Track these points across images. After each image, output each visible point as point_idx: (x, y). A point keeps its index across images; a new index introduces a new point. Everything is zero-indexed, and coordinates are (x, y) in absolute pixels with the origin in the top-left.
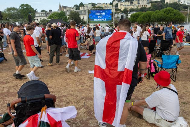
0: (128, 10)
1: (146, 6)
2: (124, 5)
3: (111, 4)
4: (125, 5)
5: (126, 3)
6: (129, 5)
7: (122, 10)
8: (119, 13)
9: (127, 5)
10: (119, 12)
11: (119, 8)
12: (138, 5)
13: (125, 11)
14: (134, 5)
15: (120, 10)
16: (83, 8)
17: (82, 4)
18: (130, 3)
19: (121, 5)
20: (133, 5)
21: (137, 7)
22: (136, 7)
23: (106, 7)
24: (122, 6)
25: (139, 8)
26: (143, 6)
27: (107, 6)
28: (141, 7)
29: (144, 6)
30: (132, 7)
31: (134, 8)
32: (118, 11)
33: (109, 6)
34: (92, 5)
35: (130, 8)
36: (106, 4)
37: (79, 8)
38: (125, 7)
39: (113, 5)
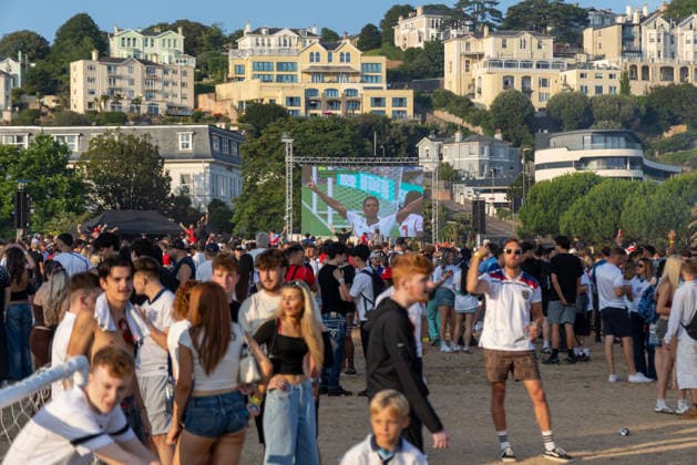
0: (537, 103)
2: (495, 63)
3: (373, 39)
4: (510, 64)
5: (513, 42)
6: (542, 65)
7: (486, 99)
8: (453, 127)
9: (526, 65)
10: (458, 121)
11: (452, 82)
12: (627, 62)
14: (588, 65)
15: (464, 105)
16: (101, 70)
17: (86, 36)
18: (549, 43)
20: (581, 58)
21: (616, 83)
22: (609, 86)
24: (478, 69)
25: (638, 88)
26: (667, 71)
27: (335, 62)
28: (656, 80)
29: (684, 70)
30: (572, 77)
31: (591, 93)
32: (443, 116)
33: (357, 60)
34: (190, 48)
36: (330, 39)
37: (66, 71)
38: (507, 82)
39: (393, 53)
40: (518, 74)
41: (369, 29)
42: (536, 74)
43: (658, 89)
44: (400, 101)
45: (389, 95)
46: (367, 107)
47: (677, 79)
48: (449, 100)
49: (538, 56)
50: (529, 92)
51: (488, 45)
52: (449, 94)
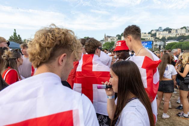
0: (166, 38)
1: (185, 34)
3: (149, 33)
5: (164, 32)
7: (160, 38)
9: (165, 34)
10: (158, 40)
11: (157, 36)
12: (176, 33)
13: (164, 39)
15: (158, 39)
18: (168, 32)
19: (159, 34)
20: (171, 33)
22: (174, 36)
23: (145, 36)
25: (177, 36)
26: (181, 34)
27: (146, 35)
28: (180, 35)
29: (183, 34)
30: (170, 35)
31: (172, 37)
32: (156, 40)
33: (148, 35)
35: (168, 37)
36: (145, 33)
37: (121, 37)
39: (151, 34)
40: (164, 35)
42: (166, 35)
44: (152, 38)
45: (151, 38)
46: (149, 39)
51: (161, 33)
52: (157, 38)
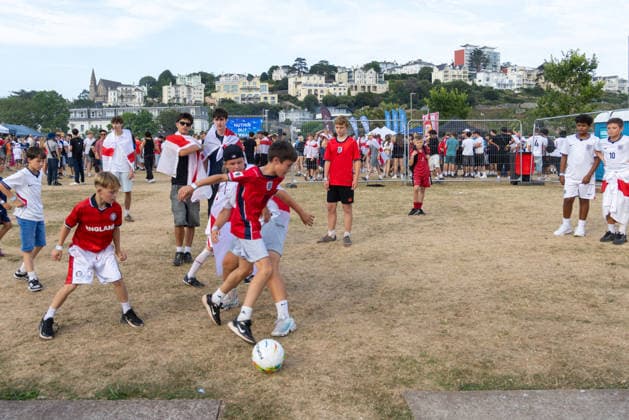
0: (319, 98)
1: (375, 87)
2: (305, 85)
3: (265, 78)
4: (310, 85)
5: (311, 78)
6: (321, 86)
7: (301, 98)
8: (290, 107)
9: (316, 85)
10: (292, 105)
11: (292, 91)
12: (349, 85)
13: (310, 103)
14: (337, 86)
15: (294, 99)
16: (173, 89)
17: (168, 78)
18: (323, 78)
19: (298, 83)
20: (334, 83)
21: (346, 91)
22: (344, 92)
23: (250, 89)
24: (299, 87)
25: (354, 93)
26: (364, 87)
27: (251, 85)
28: (360, 90)
30: (332, 90)
31: (338, 95)
32: (288, 103)
33: (259, 84)
34: (203, 81)
35: (325, 94)
36: (250, 78)
37: (161, 89)
38: (310, 91)
39: (271, 82)
40: (313, 88)
41: (264, 74)
42: (319, 89)
43: (360, 94)
44: (273, 98)
45: (269, 96)
46: (262, 100)
47: (366, 90)
48: (289, 98)
49: (320, 82)
50: (316, 95)
51: (304, 79)
52: (290, 96)
